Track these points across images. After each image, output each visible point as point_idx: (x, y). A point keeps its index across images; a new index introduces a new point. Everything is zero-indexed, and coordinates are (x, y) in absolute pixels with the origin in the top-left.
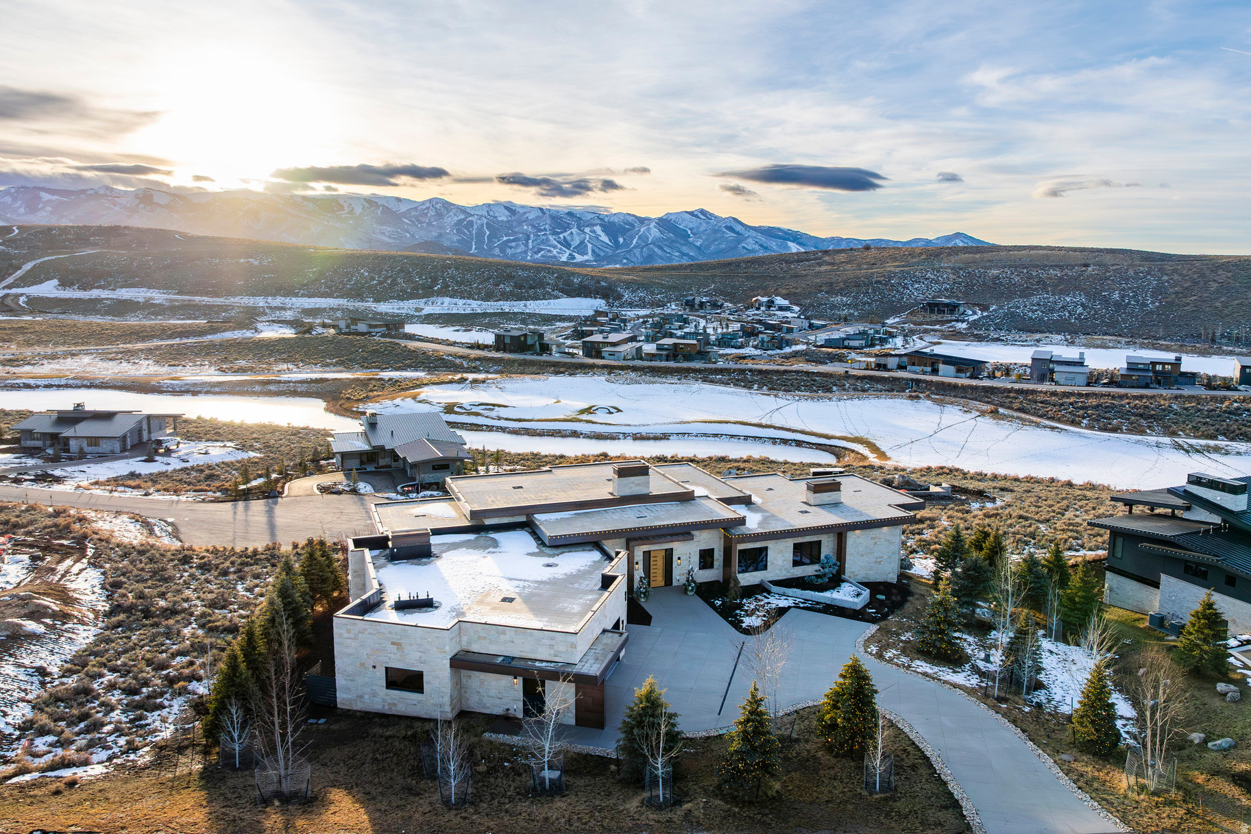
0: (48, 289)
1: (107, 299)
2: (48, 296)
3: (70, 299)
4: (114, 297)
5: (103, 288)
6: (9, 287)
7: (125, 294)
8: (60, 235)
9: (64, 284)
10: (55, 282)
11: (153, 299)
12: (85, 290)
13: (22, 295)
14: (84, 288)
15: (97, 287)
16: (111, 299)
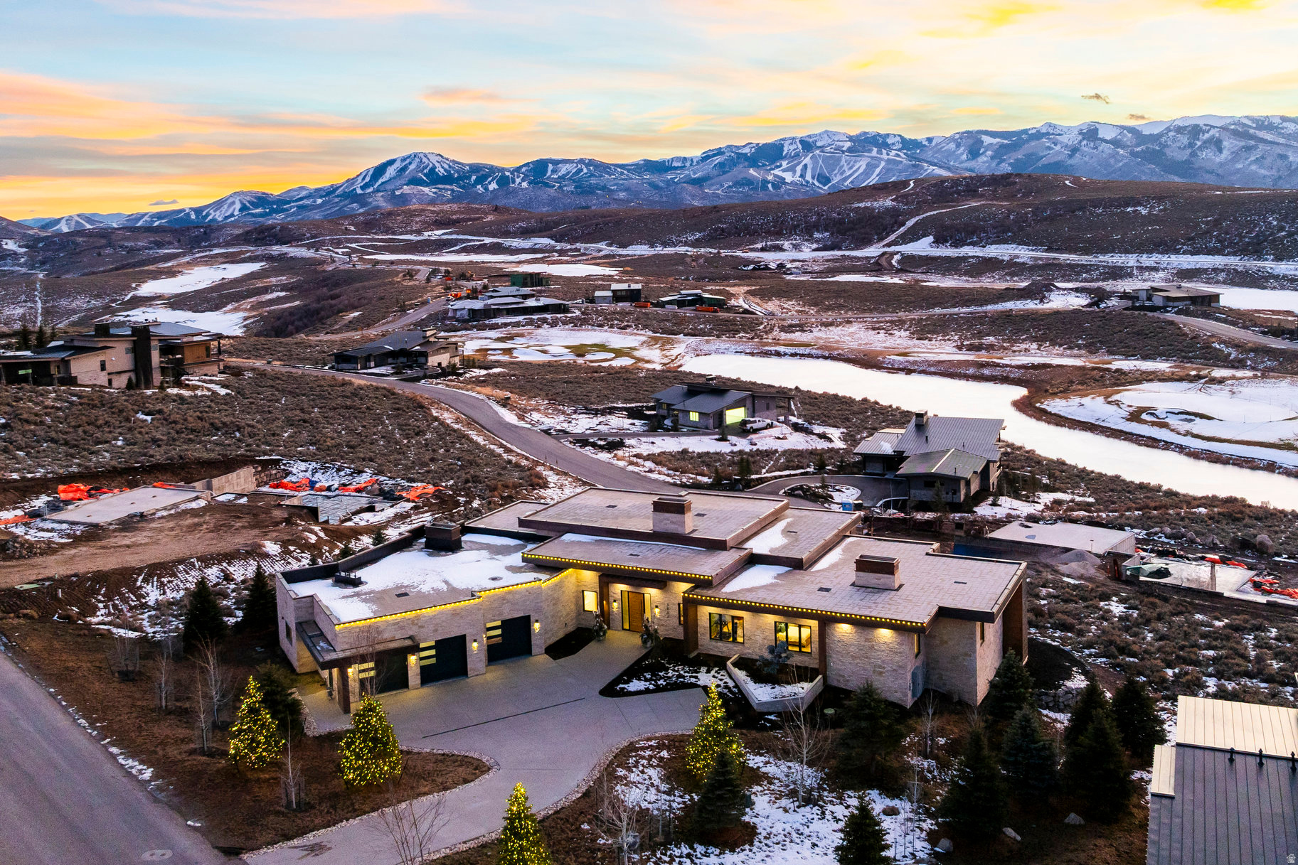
0: (923, 247)
1: (973, 257)
2: (920, 254)
3: (939, 257)
4: (981, 254)
5: (974, 244)
6: (889, 245)
7: (993, 251)
8: (952, 187)
9: (939, 241)
10: (931, 239)
11: (1018, 257)
12: (956, 247)
13: (898, 253)
14: (956, 245)
15: (969, 244)
16: (978, 257)
